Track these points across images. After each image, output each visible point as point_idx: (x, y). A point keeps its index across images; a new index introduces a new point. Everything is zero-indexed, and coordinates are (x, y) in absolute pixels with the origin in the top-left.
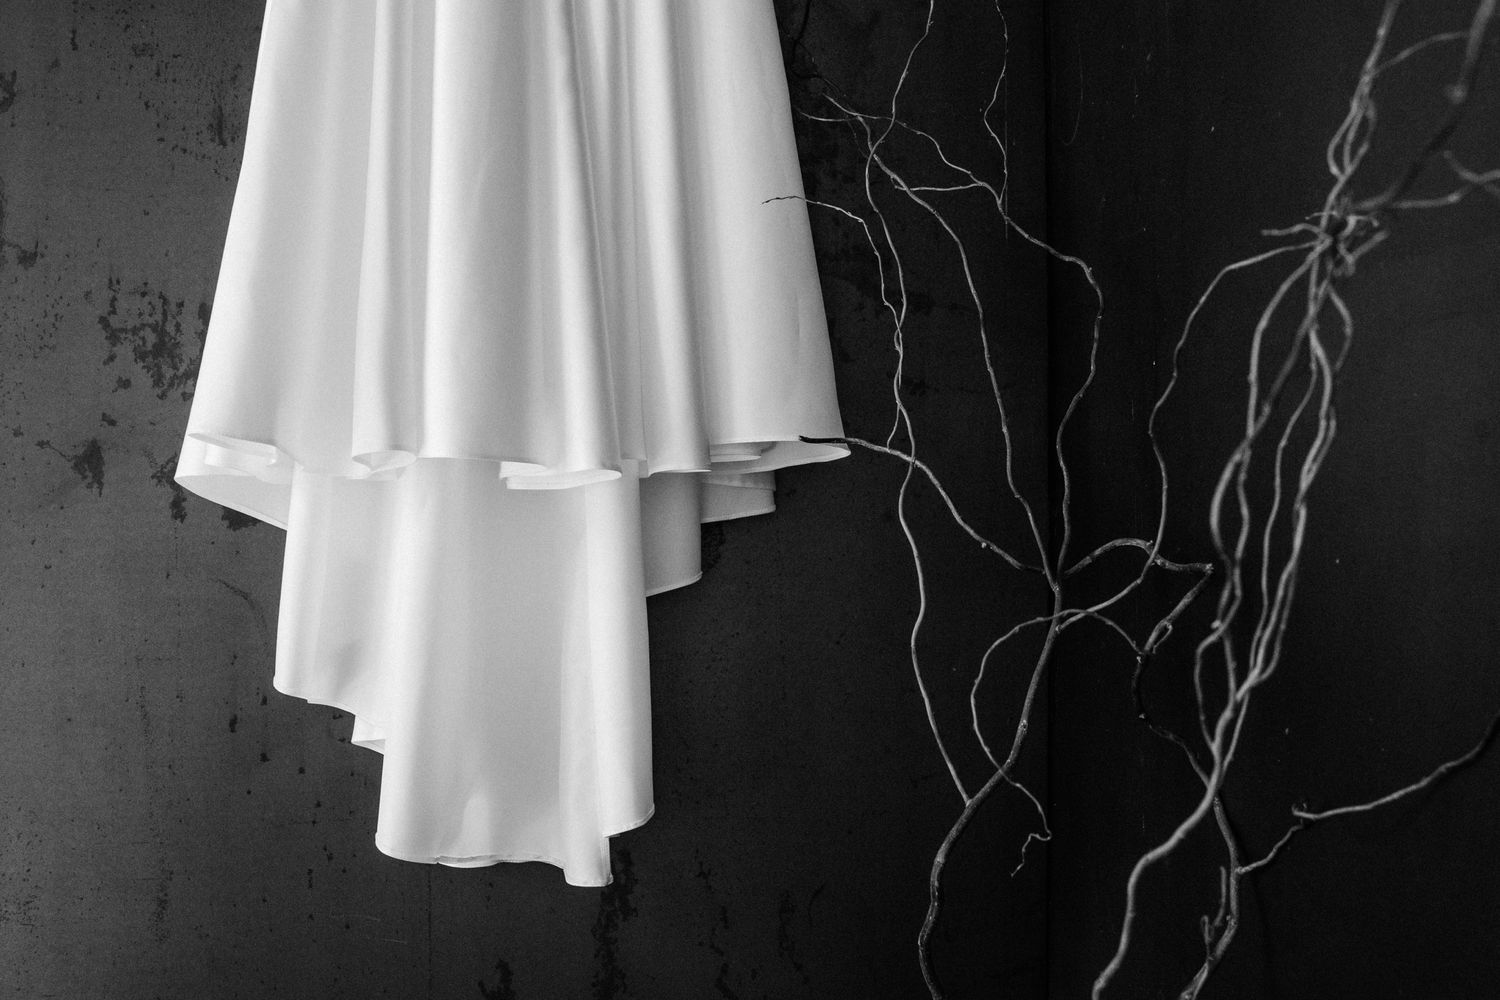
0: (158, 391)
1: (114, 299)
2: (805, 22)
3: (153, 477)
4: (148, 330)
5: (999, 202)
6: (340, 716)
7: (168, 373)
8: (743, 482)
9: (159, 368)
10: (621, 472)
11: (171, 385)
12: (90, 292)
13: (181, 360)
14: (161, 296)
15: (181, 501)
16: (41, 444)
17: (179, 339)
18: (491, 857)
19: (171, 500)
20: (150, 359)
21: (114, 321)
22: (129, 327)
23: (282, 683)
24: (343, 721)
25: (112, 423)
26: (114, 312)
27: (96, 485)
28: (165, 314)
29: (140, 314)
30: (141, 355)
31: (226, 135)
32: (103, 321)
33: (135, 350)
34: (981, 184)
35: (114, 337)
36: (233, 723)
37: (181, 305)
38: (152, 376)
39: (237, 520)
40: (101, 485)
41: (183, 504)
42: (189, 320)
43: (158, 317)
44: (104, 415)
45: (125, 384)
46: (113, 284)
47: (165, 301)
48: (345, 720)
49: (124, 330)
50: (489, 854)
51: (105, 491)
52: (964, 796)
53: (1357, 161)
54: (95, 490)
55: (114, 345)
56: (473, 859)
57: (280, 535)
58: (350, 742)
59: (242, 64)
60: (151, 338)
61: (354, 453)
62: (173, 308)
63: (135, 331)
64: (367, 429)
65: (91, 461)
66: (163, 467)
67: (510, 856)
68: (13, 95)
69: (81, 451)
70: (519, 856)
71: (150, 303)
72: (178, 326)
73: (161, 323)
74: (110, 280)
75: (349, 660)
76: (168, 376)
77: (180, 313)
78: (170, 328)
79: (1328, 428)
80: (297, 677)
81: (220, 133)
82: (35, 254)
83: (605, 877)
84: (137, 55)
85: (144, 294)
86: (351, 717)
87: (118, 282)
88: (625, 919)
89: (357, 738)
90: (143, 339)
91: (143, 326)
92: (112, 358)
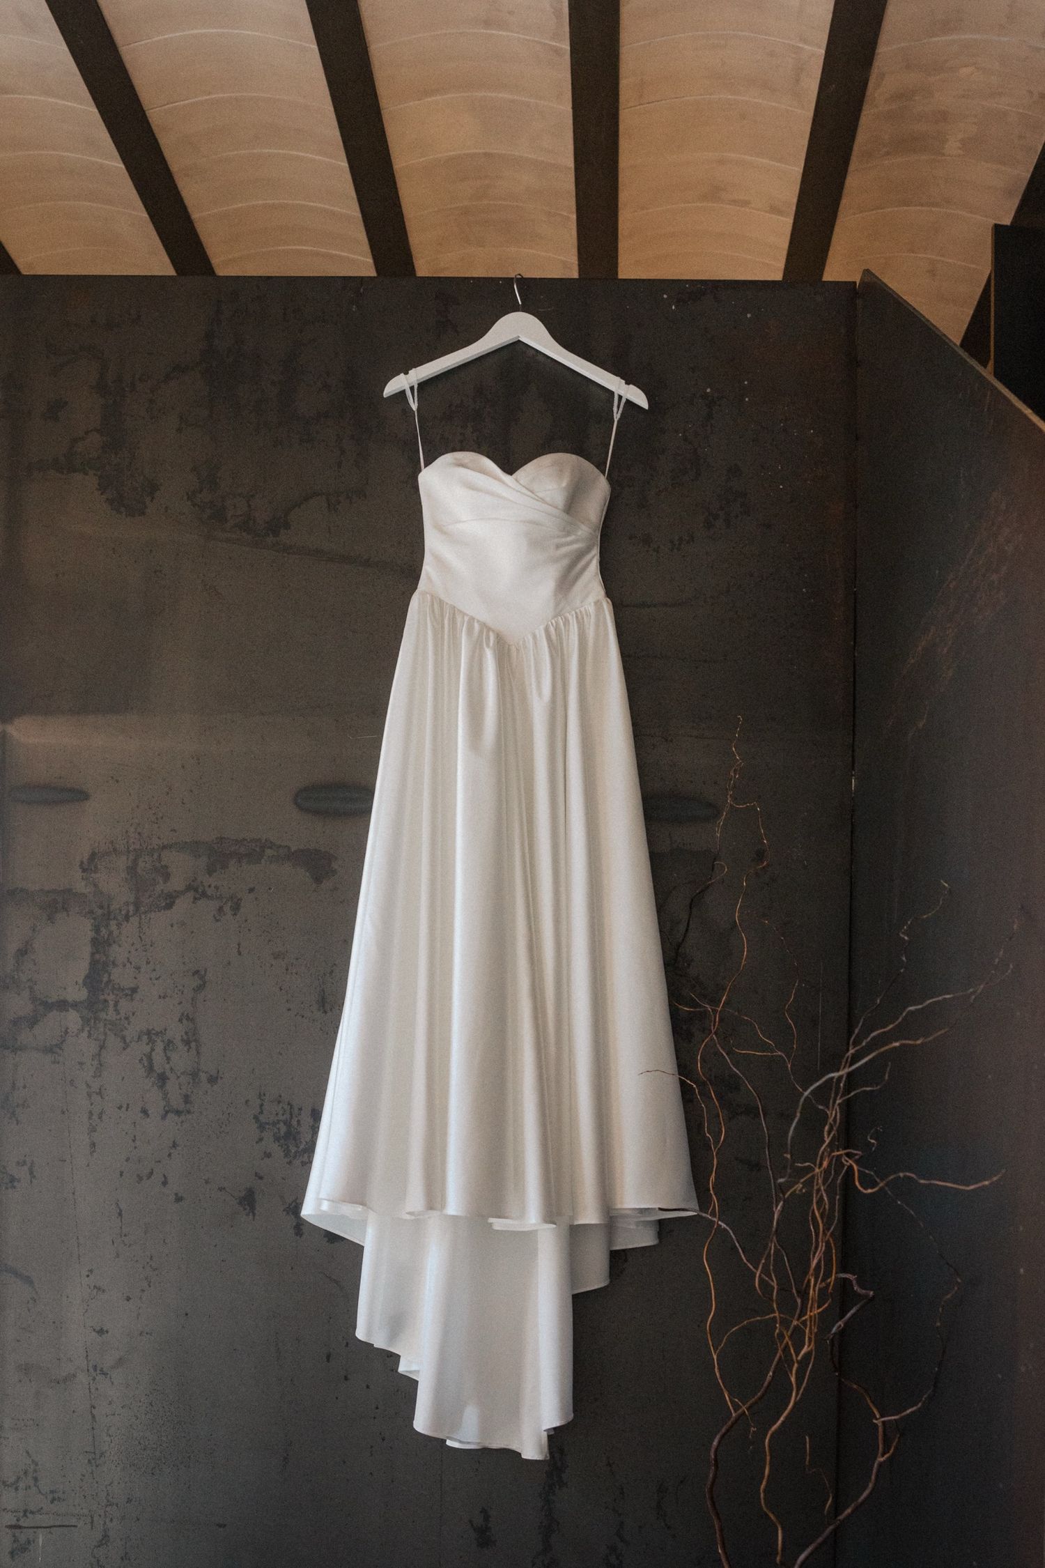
0: (287, 1160)
1: (262, 1105)
2: (687, 930)
3: (284, 1211)
4: (282, 1124)
5: (789, 1066)
6: (391, 1356)
7: (293, 1150)
8: (637, 1226)
9: (288, 1147)
10: (555, 1224)
11: (295, 1157)
12: (248, 1100)
13: (301, 1142)
14: (289, 1104)
15: (301, 1226)
16: (221, 1189)
17: (299, 1130)
18: (479, 1443)
19: (294, 1224)
20: (282, 1141)
21: (262, 1118)
22: (271, 1122)
23: (360, 1334)
24: (394, 1358)
25: (261, 1178)
26: (261, 1112)
27: (251, 1214)
28: (291, 1114)
29: (277, 1114)
30: (277, 1139)
31: (328, 1007)
32: (256, 1118)
33: (274, 1135)
34: (780, 1053)
35: (262, 1127)
36: (328, 1357)
37: (300, 1109)
38: (284, 1151)
39: (332, 1238)
40: (254, 1215)
41: (302, 1227)
42: (306, 1119)
43: (287, 1116)
44: (256, 1173)
45: (268, 1155)
46: (261, 1096)
47: (291, 1107)
48: (395, 1358)
49: (268, 1124)
50: (477, 1441)
51: (257, 1217)
52: (733, 1411)
53: (830, 1138)
54: (251, 1217)
55: (262, 1132)
56: (469, 1443)
57: (359, 1249)
58: (397, 1371)
59: (337, 963)
60: (283, 1129)
61: (408, 1210)
62: (296, 1111)
63: (274, 1124)
64: (415, 1199)
65: (248, 1200)
66: (290, 1205)
67: (490, 1444)
68: (205, 983)
69: (243, 1194)
70: (496, 1444)
71: (282, 1108)
72: (298, 1121)
73: (289, 1120)
74: (260, 1094)
75: (398, 1322)
76: (293, 1151)
77: (300, 1114)
78: (294, 1123)
79: (822, 1246)
80: (369, 1332)
81: (323, 1006)
82: (217, 1078)
83: (544, 1454)
84: (275, 958)
85: (279, 1102)
86: (399, 1357)
87: (264, 1095)
88: (559, 1489)
89: (402, 1369)
90: (279, 1129)
91: (279, 1121)
92: (261, 1140)
